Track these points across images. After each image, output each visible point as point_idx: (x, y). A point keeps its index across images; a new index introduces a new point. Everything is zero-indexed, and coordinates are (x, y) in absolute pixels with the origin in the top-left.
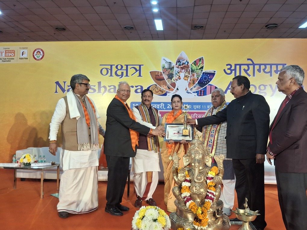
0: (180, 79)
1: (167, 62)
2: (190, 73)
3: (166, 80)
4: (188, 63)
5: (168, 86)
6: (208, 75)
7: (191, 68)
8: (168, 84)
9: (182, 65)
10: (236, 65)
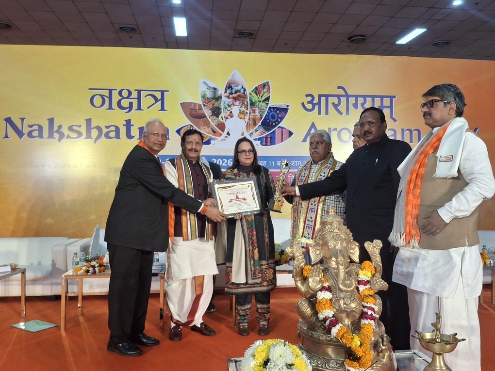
0: (231, 117)
1: (209, 87)
2: (249, 107)
3: (208, 117)
4: (245, 90)
5: (212, 129)
6: (278, 112)
7: (250, 100)
8: (213, 124)
9: (235, 93)
10: (320, 96)
